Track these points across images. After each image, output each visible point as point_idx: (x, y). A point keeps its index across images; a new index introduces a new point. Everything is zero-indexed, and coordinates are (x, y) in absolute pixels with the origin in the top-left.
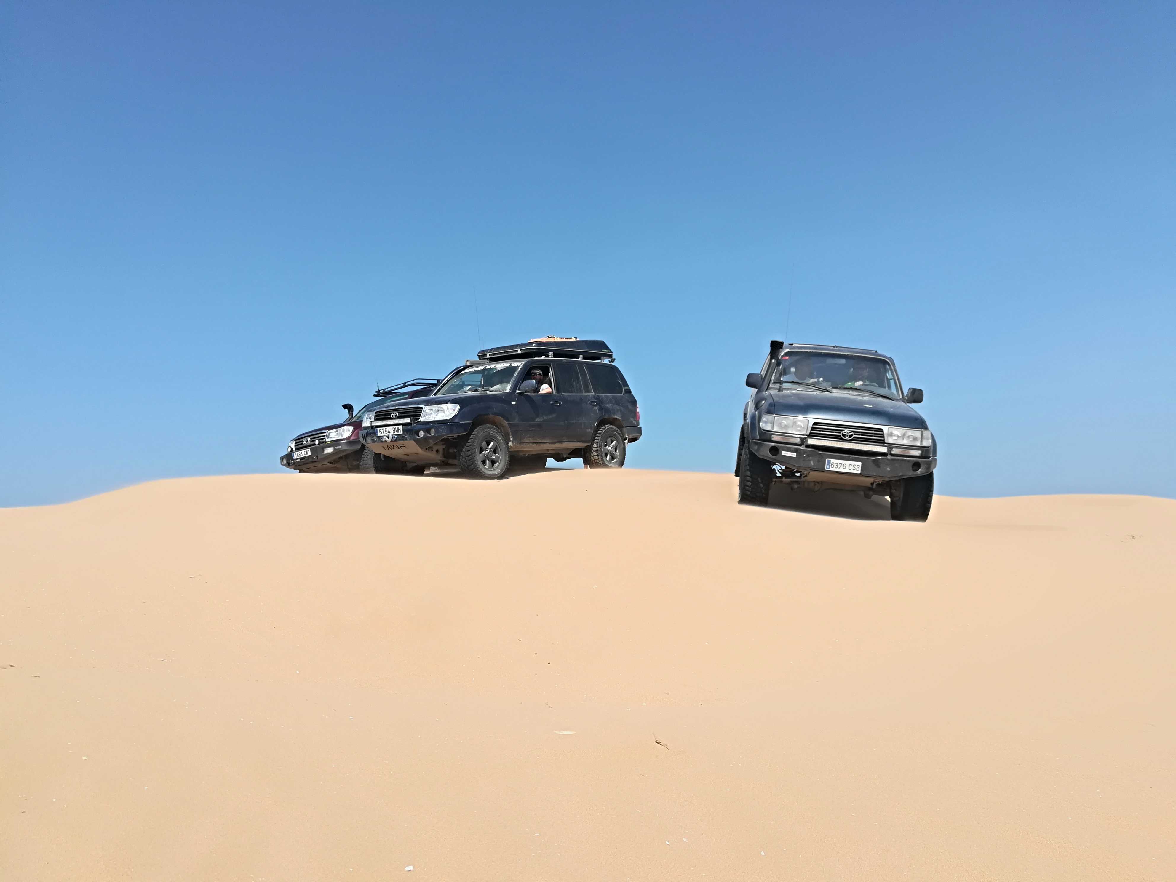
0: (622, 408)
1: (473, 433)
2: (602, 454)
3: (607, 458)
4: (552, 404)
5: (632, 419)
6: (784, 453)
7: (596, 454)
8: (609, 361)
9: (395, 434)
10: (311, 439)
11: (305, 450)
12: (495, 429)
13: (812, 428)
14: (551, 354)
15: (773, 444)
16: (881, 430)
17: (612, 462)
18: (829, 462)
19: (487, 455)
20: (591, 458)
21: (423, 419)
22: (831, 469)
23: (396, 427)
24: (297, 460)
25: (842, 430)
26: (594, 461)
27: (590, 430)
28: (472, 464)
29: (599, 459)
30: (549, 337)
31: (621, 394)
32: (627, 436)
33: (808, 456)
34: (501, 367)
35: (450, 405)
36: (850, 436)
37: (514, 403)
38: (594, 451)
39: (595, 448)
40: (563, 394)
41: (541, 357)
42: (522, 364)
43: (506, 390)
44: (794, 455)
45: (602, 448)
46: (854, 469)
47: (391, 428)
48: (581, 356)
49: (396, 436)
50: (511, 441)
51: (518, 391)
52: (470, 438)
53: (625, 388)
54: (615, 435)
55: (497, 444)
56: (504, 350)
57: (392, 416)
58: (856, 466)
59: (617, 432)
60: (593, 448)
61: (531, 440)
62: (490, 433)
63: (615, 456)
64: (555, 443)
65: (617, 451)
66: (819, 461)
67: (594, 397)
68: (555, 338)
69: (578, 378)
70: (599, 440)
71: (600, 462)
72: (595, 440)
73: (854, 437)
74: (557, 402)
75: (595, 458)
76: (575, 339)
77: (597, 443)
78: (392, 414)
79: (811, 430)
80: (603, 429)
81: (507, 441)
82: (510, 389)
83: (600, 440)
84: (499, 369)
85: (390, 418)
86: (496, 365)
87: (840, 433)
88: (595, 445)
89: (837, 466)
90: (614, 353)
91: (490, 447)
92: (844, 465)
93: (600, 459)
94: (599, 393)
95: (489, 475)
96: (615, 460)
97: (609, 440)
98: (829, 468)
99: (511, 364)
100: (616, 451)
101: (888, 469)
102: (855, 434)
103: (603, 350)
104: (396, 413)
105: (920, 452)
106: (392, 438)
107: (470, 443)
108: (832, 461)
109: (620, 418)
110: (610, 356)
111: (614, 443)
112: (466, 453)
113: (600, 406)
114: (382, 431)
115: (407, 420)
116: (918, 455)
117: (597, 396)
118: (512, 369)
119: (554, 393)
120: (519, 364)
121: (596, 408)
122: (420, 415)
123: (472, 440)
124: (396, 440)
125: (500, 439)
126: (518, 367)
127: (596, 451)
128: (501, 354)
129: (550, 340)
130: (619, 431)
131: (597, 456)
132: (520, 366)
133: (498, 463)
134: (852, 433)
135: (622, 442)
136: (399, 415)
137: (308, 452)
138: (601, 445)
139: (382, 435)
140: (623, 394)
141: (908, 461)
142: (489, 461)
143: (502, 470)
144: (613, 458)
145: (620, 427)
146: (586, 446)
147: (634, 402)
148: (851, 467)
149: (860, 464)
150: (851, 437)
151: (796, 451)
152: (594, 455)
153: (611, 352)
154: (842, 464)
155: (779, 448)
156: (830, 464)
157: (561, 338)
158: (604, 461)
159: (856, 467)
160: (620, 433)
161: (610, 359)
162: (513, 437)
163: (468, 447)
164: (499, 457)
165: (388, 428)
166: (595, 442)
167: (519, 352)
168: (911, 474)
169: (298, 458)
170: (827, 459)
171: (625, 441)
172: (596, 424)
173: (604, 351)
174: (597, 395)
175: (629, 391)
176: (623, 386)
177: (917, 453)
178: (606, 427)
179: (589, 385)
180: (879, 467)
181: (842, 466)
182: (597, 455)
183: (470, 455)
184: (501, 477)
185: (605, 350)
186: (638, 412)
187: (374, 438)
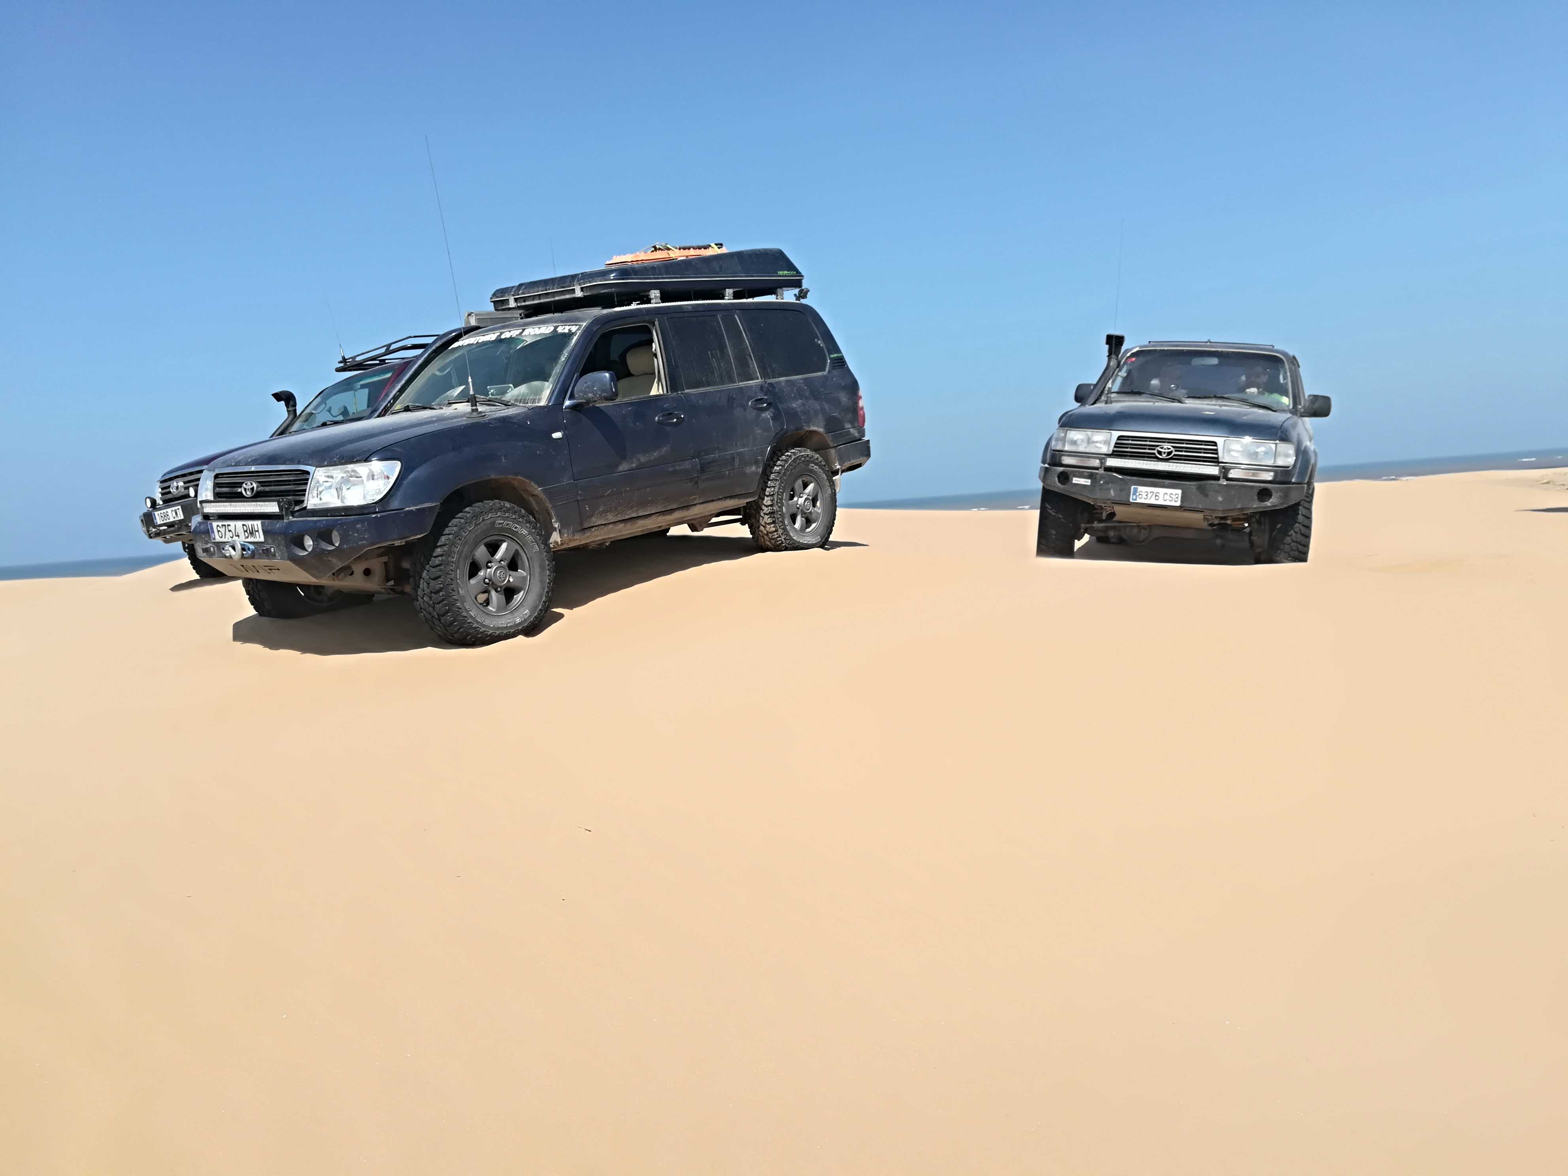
0: (826, 406)
1: (447, 531)
2: (783, 519)
3: (794, 524)
4: (659, 422)
5: (848, 426)
7: (770, 521)
8: (795, 295)
9: (247, 540)
11: (173, 509)
12: (508, 510)
14: (655, 294)
17: (808, 530)
19: (490, 580)
20: (759, 527)
21: (312, 501)
23: (249, 523)
24: (162, 528)
26: (767, 535)
27: (754, 468)
28: (448, 612)
29: (776, 531)
30: (656, 249)
31: (824, 371)
32: (838, 467)
34: (535, 335)
35: (376, 465)
37: (557, 435)
38: (765, 514)
39: (767, 506)
40: (686, 391)
41: (629, 304)
42: (580, 326)
43: (539, 400)
45: (782, 505)
47: (239, 524)
48: (729, 292)
49: (252, 547)
50: (555, 529)
51: (567, 403)
52: (439, 544)
53: (832, 356)
54: (811, 471)
55: (518, 548)
56: (546, 290)
57: (245, 489)
59: (816, 464)
60: (763, 507)
61: (611, 518)
62: (493, 523)
63: (814, 516)
64: (672, 511)
65: (818, 504)
67: (762, 387)
68: (669, 249)
69: (722, 347)
70: (776, 490)
71: (779, 537)
72: (768, 489)
74: (670, 415)
75: (768, 529)
76: (716, 247)
77: (773, 494)
78: (244, 485)
80: (785, 461)
81: (544, 531)
82: (549, 399)
83: (779, 488)
84: (529, 341)
85: (239, 497)
86: (524, 330)
88: (767, 501)
90: (805, 277)
91: (499, 555)
93: (780, 531)
94: (774, 378)
95: (498, 628)
96: (814, 525)
97: (799, 483)
99: (556, 327)
100: (814, 505)
103: (781, 273)
104: (252, 484)
106: (243, 549)
107: (440, 558)
109: (821, 430)
110: (797, 284)
111: (811, 487)
112: (432, 583)
113: (777, 408)
114: (222, 530)
115: (272, 507)
117: (770, 384)
118: (558, 341)
119: (665, 392)
120: (574, 329)
121: (767, 415)
122: (305, 490)
123: (445, 548)
125: (525, 532)
126: (570, 335)
127: (770, 513)
129: (659, 255)
130: (820, 459)
131: (773, 525)
132: (573, 334)
133: (522, 592)
135: (827, 483)
136: (259, 489)
137: (177, 510)
138: (781, 499)
139: (223, 540)
140: (829, 371)
142: (497, 591)
143: (532, 611)
144: (808, 522)
145: (821, 448)
146: (747, 503)
147: (853, 387)
152: (765, 523)
153: (799, 273)
157: (684, 249)
158: (788, 534)
160: (823, 463)
161: (796, 291)
162: (559, 520)
163: (434, 567)
164: (525, 578)
165: (232, 523)
166: (767, 493)
167: (579, 294)
169: (162, 522)
171: (834, 478)
172: (769, 448)
173: (783, 274)
174: (769, 381)
175: (840, 363)
176: (827, 354)
178: (790, 456)
179: (749, 360)
182: (774, 522)
183: (440, 590)
184: (532, 629)
185: (786, 272)
186: (862, 408)
187: (209, 545)
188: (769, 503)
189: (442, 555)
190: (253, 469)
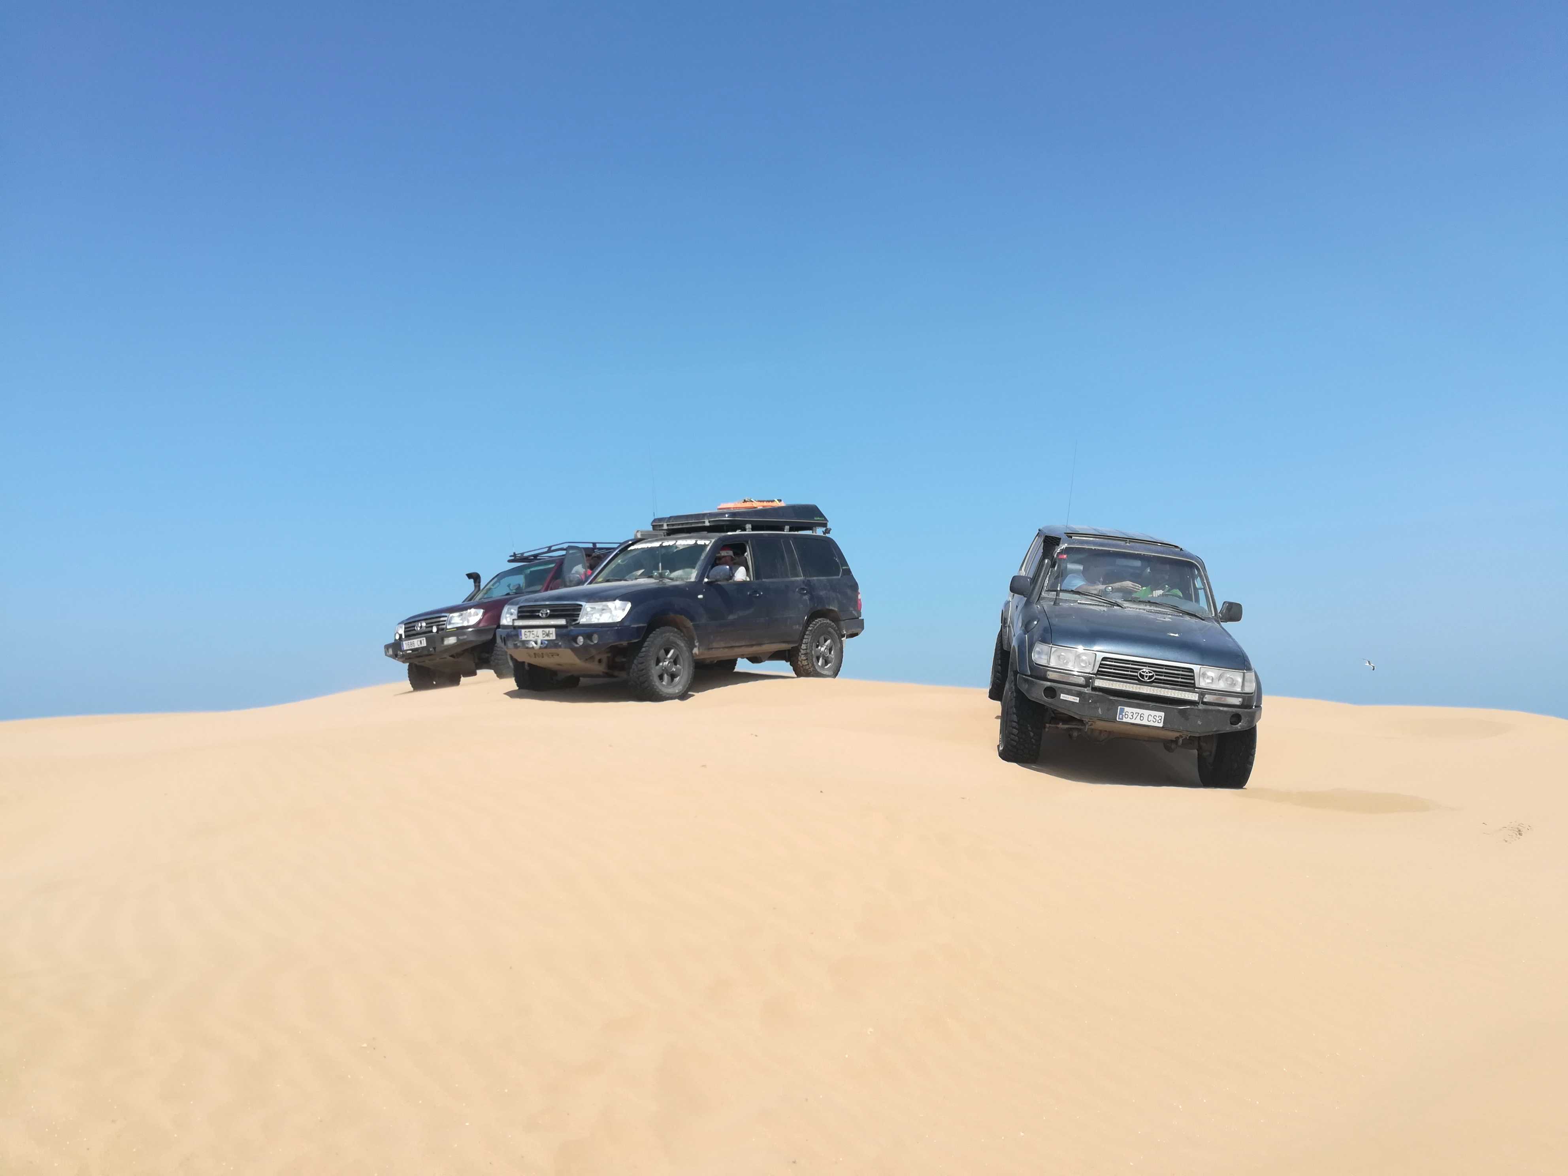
0: (839, 596)
1: (648, 639)
2: (813, 658)
3: (818, 662)
4: (750, 595)
5: (851, 609)
6: (1063, 697)
7: (805, 658)
8: (823, 531)
9: (545, 639)
10: (427, 624)
11: (419, 639)
12: (676, 632)
13: (1101, 664)
14: (749, 526)
15: (1049, 684)
16: (1191, 670)
17: (826, 667)
18: (1122, 710)
19: (665, 668)
20: (798, 662)
21: (583, 620)
22: (1124, 720)
23: (547, 630)
24: (408, 652)
25: (1140, 669)
26: (802, 667)
27: (797, 627)
28: (646, 681)
29: (808, 664)
30: (745, 501)
31: (839, 576)
32: (845, 632)
33: (1094, 702)
34: (684, 545)
35: (618, 603)
36: (1150, 677)
37: (700, 596)
38: (802, 654)
39: (804, 650)
40: (763, 580)
41: (735, 531)
42: (711, 541)
43: (690, 578)
44: (1076, 700)
45: (812, 649)
46: (1155, 720)
47: (540, 630)
48: (787, 527)
49: (546, 642)
50: (696, 646)
51: (706, 580)
52: (644, 646)
53: (843, 568)
54: (829, 632)
55: (678, 653)
56: (687, 521)
57: (542, 614)
58: (1158, 716)
59: (832, 628)
60: (801, 650)
61: (722, 644)
62: (669, 639)
63: (830, 659)
64: (752, 646)
65: (832, 652)
66: (1108, 710)
67: (804, 582)
68: (752, 502)
69: (783, 558)
70: (809, 640)
71: (810, 668)
72: (804, 640)
73: (1155, 679)
74: (756, 592)
75: (803, 663)
76: (777, 501)
77: (807, 644)
78: (541, 611)
79: (1100, 667)
80: (815, 624)
81: (691, 647)
82: (696, 578)
83: (811, 640)
84: (681, 548)
85: (538, 617)
86: (676, 542)
87: (1137, 672)
88: (804, 646)
89: (1132, 716)
90: (829, 522)
91: (669, 656)
92: (1142, 715)
93: (810, 665)
94: (810, 577)
95: (668, 694)
96: (829, 665)
97: (822, 639)
98: (1122, 719)
99: (696, 541)
100: (830, 653)
101: (1199, 723)
102: (1156, 675)
103: (816, 518)
104: (547, 611)
105: (1240, 699)
106: (542, 643)
107: (644, 653)
108: (1127, 709)
109: (836, 609)
110: (825, 525)
111: (829, 642)
112: (640, 666)
113: (811, 594)
114: (528, 634)
115: (562, 622)
116: (1238, 703)
117: (808, 580)
118: (697, 549)
119: (752, 579)
120: (707, 542)
121: (806, 597)
122: (579, 614)
123: (647, 648)
124: (546, 647)
125: (682, 645)
126: (705, 546)
127: (805, 654)
128: (682, 525)
129: (748, 505)
130: (835, 626)
131: (806, 661)
132: (708, 545)
133: (678, 678)
134: (1153, 673)
135: (838, 640)
136: (552, 613)
137: (422, 641)
138: (812, 646)
139: (528, 639)
140: (841, 577)
141: (1226, 712)
142: (667, 675)
143: (684, 687)
144: (826, 662)
145: (836, 620)
146: (792, 647)
147: (854, 587)
148: (1151, 718)
149: (1162, 714)
150: (1152, 678)
151: (1079, 694)
152: (802, 660)
153: (826, 519)
154: (1139, 713)
155: (1056, 690)
156: (1124, 714)
157: (760, 501)
158: (814, 667)
159: (1157, 719)
160: (836, 628)
161: (824, 529)
162: (699, 641)
163: (641, 657)
164: (681, 670)
165: (535, 630)
166: (804, 642)
167: (707, 524)
168: (1228, 728)
169: (408, 648)
170: (1119, 707)
171: (842, 639)
172: (806, 618)
173: (817, 519)
174: (807, 579)
175: (848, 572)
176: (840, 566)
177: (1237, 701)
178: (818, 622)
179: (797, 565)
180: (1187, 719)
181: (1139, 716)
182: (807, 659)
183: (643, 670)
184: (683, 696)
185: (819, 518)
186: (860, 600)
187: (516, 642)
188: (805, 648)
189: (644, 652)
190: (547, 603)
